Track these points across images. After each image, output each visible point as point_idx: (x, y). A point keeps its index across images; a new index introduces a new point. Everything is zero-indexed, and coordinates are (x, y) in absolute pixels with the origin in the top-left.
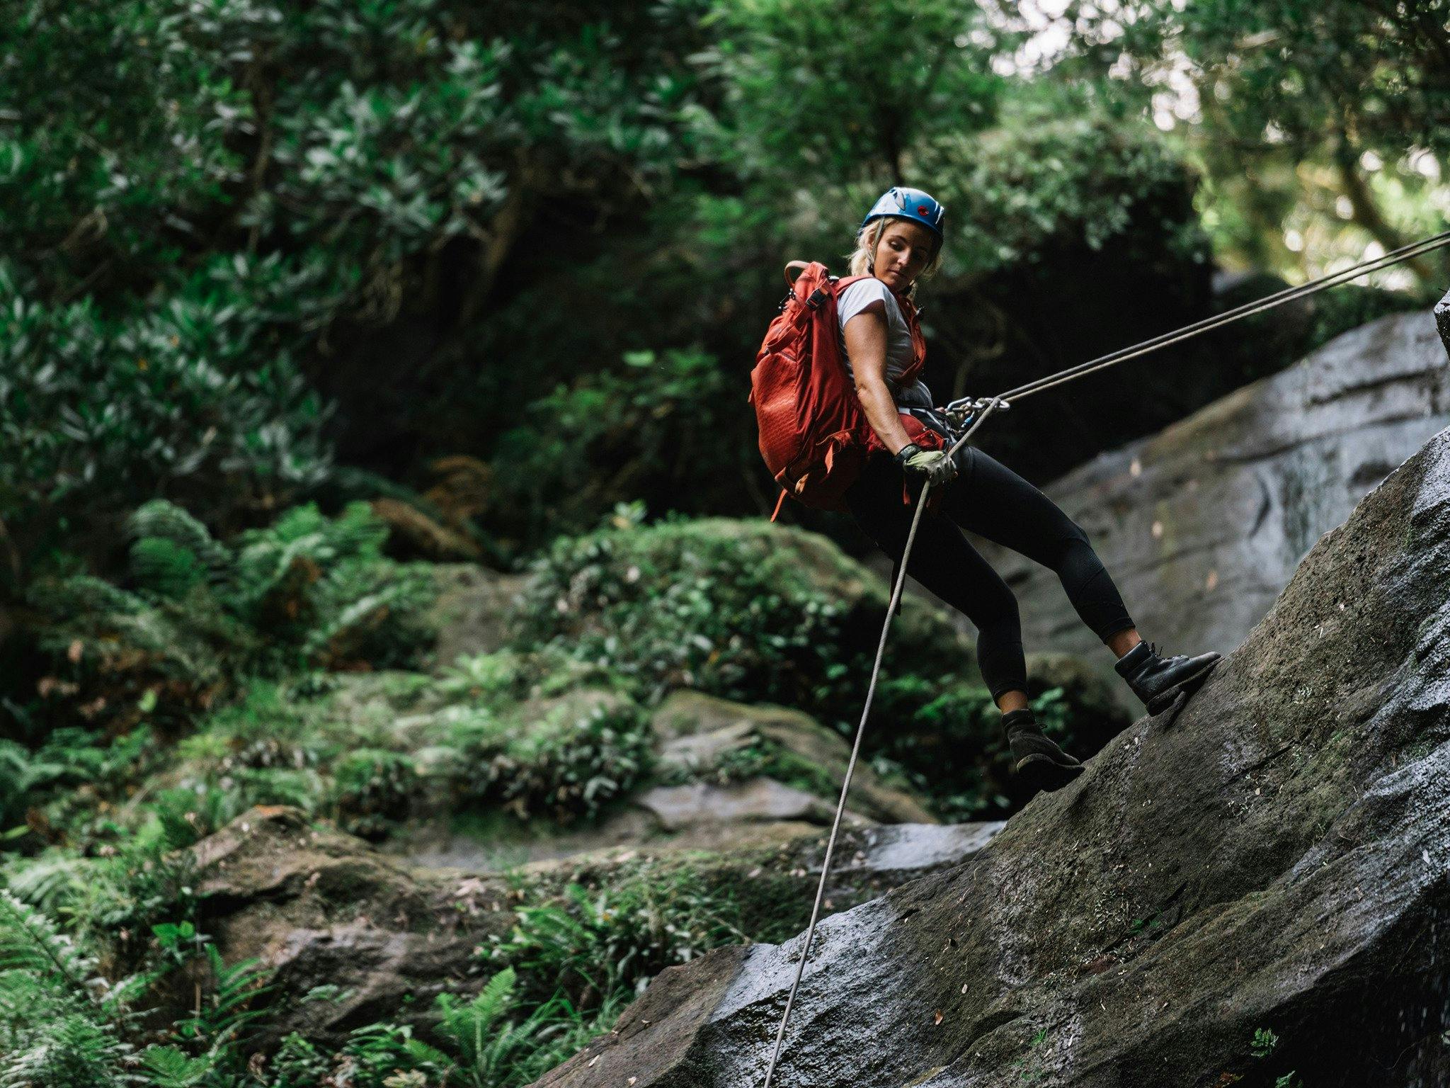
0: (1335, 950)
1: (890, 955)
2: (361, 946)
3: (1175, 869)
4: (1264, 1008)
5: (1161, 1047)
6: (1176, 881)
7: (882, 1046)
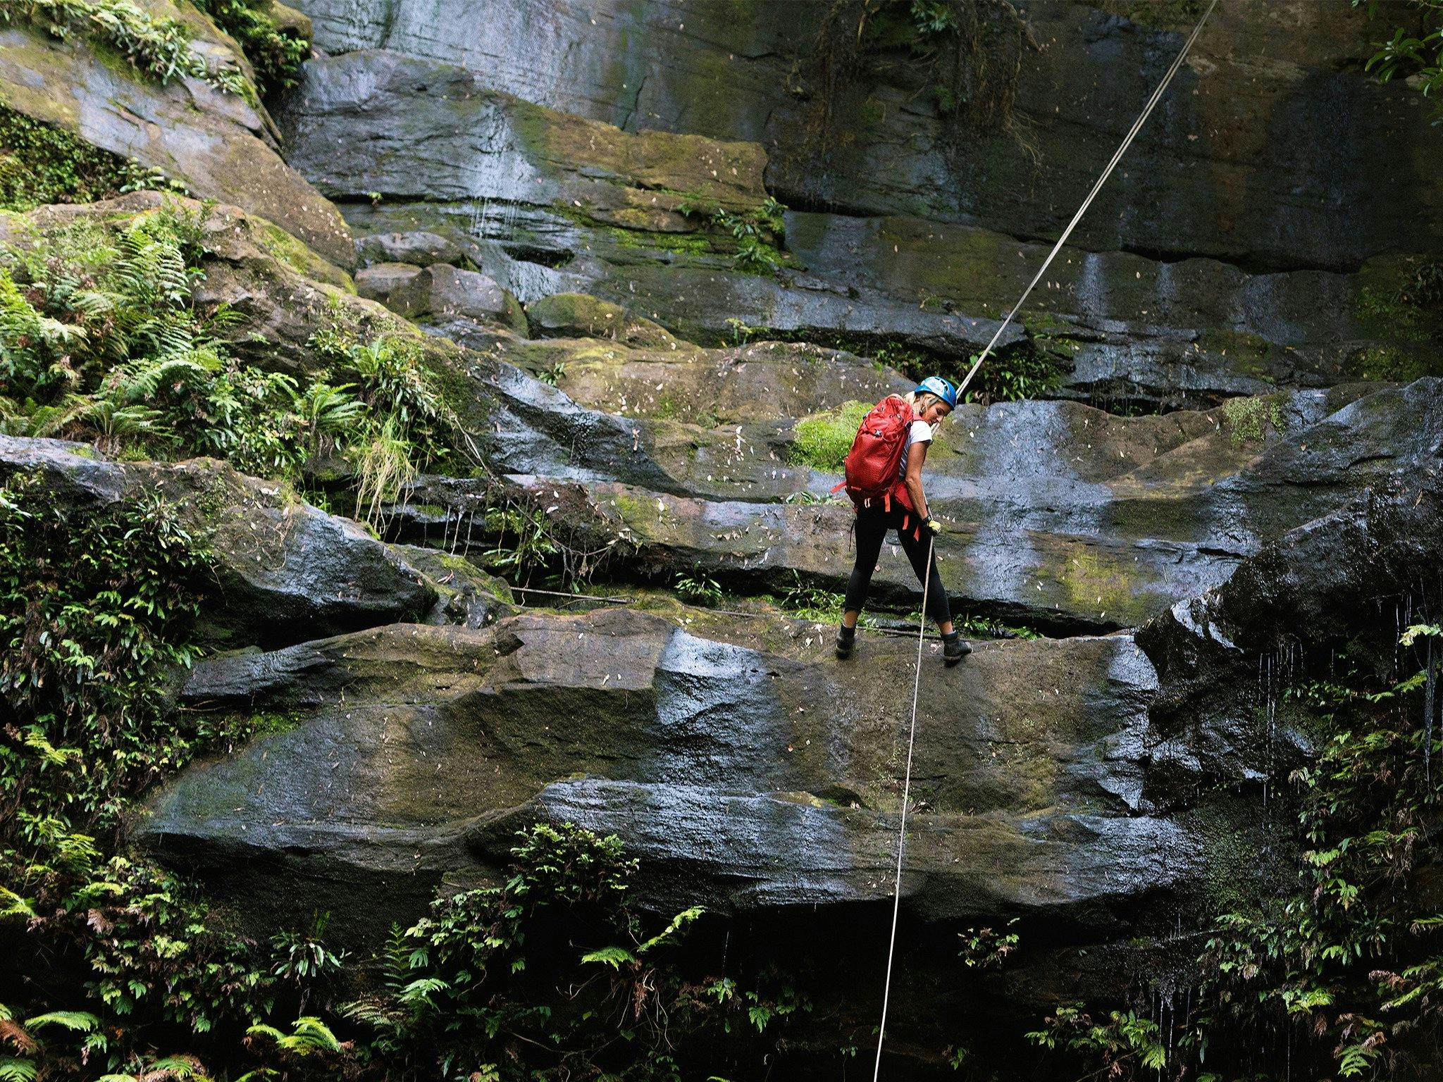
0: (1054, 893)
1: (763, 694)
2: (264, 308)
3: (942, 765)
4: (1013, 899)
5: (951, 880)
6: (942, 771)
7: (754, 740)
